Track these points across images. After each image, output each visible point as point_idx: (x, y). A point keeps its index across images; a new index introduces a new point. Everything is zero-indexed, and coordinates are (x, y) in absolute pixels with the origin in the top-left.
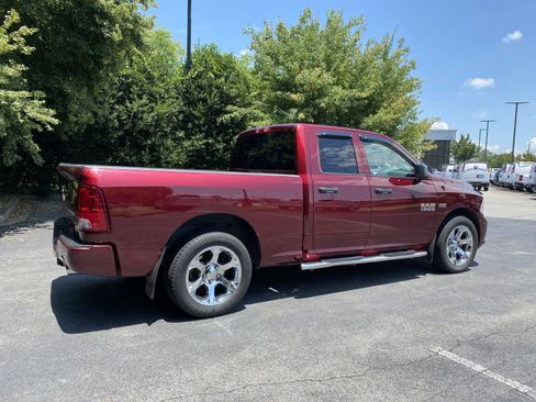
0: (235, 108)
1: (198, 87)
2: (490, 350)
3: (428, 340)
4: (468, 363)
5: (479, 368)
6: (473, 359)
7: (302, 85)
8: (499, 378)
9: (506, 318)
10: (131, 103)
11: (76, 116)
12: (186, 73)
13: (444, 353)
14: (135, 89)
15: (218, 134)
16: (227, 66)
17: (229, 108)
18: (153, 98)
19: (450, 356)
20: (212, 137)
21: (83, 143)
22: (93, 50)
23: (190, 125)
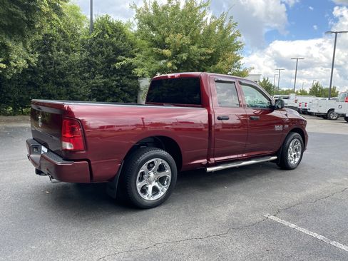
0: (124, 57)
1: (98, 43)
2: (297, 214)
3: (261, 209)
4: (286, 223)
5: (293, 226)
6: (289, 220)
7: (169, 44)
8: (305, 231)
9: (303, 194)
10: (52, 53)
11: (15, 63)
12: (90, 34)
13: (272, 217)
14: (55, 44)
15: (112, 76)
16: (117, 30)
17: (120, 57)
18: (67, 50)
19: (276, 219)
20: (108, 77)
21: (19, 81)
22: (27, 16)
23: (93, 69)
